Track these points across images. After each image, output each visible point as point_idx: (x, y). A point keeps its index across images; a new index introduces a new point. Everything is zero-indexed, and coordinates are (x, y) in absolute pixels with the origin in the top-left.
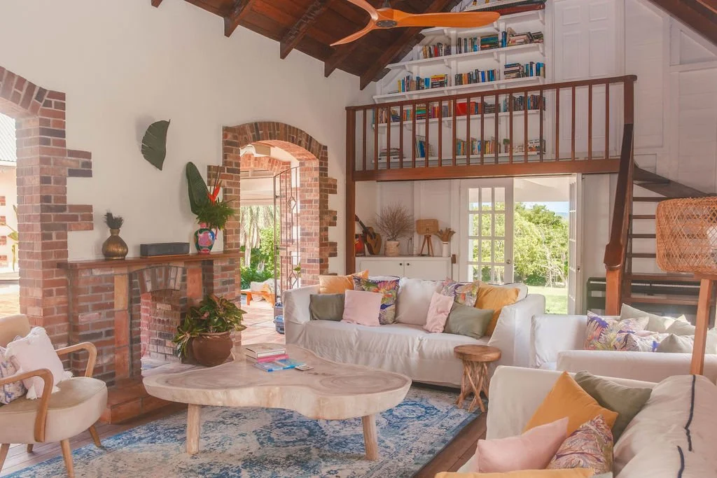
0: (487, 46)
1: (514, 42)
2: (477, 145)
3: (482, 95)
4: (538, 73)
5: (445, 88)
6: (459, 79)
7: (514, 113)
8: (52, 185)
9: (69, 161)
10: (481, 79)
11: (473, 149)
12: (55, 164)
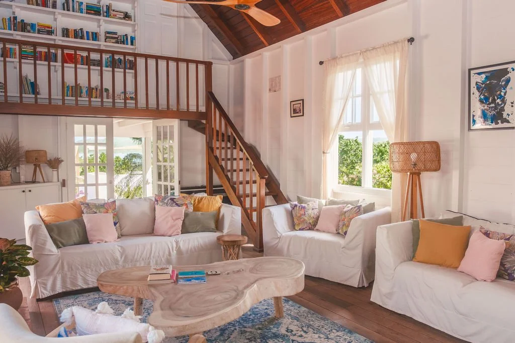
0: (92, 12)
1: (116, 16)
2: (84, 90)
3: (89, 50)
4: (132, 44)
5: (53, 37)
6: (66, 32)
7: (116, 70)
10: (86, 37)
11: (81, 92)
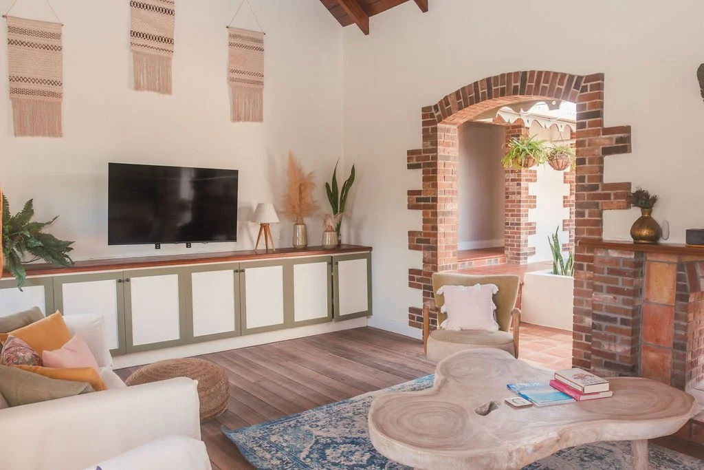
8: (587, 165)
9: (602, 140)
12: (589, 146)
